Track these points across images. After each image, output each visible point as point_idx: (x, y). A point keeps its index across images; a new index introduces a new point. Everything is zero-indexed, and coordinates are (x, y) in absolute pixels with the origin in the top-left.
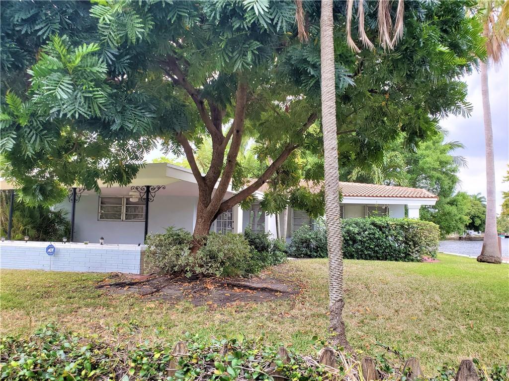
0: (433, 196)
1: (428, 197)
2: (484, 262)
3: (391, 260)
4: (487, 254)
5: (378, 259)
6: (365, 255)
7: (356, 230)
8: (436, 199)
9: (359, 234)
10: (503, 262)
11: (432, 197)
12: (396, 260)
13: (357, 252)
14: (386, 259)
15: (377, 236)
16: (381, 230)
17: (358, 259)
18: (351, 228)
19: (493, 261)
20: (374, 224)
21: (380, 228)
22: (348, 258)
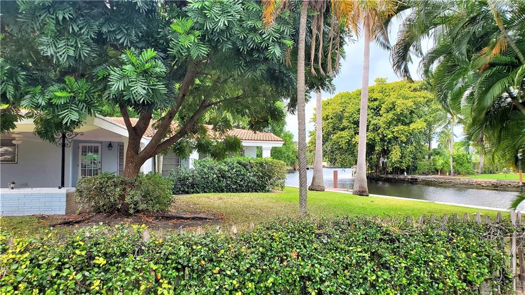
0: (281, 139)
1: (277, 141)
2: (313, 190)
3: (252, 192)
4: (316, 184)
5: (243, 192)
6: (233, 188)
7: (226, 168)
8: (283, 142)
9: (228, 171)
10: (325, 190)
11: (280, 141)
12: (256, 191)
13: (226, 187)
14: (248, 191)
15: (242, 173)
16: (245, 167)
17: (227, 192)
18: (222, 167)
19: (320, 189)
20: (239, 163)
21: (244, 166)
22: (219, 192)
